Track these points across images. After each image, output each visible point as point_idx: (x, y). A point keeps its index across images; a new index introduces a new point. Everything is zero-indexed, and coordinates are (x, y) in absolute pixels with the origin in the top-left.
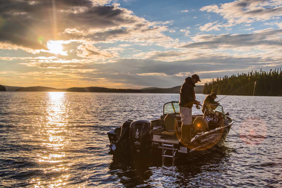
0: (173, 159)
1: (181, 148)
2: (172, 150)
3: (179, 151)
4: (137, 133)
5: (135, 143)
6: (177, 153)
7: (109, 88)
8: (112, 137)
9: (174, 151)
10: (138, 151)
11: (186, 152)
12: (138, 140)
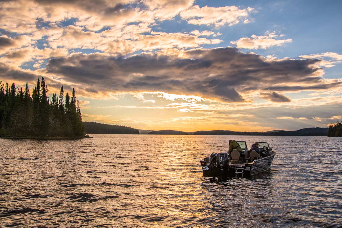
0: (242, 174)
1: (246, 167)
2: (241, 169)
3: (245, 169)
4: (221, 159)
5: (220, 165)
6: (244, 171)
7: (234, 131)
8: (203, 164)
9: (243, 169)
10: (222, 170)
11: (250, 170)
12: (222, 163)
